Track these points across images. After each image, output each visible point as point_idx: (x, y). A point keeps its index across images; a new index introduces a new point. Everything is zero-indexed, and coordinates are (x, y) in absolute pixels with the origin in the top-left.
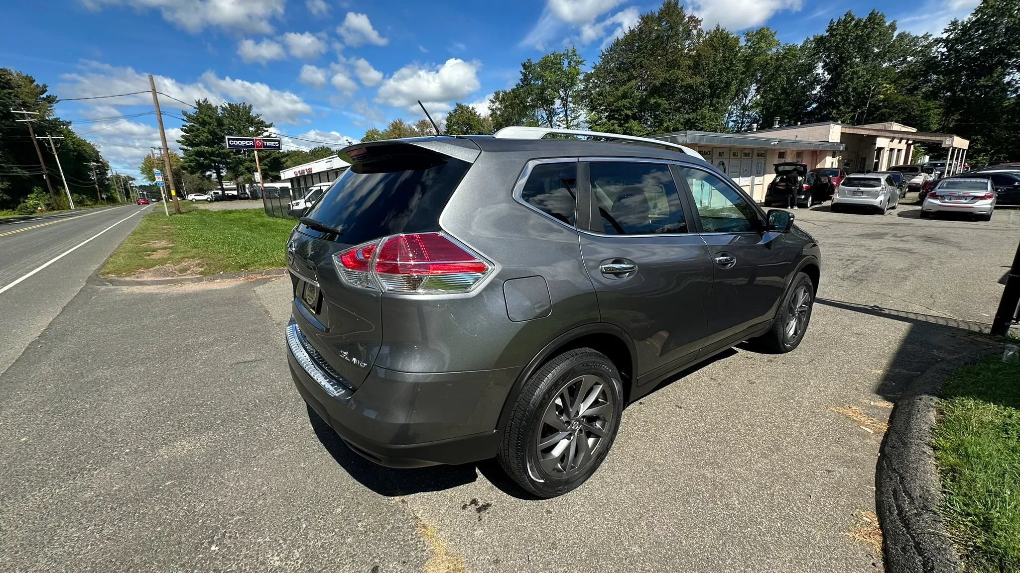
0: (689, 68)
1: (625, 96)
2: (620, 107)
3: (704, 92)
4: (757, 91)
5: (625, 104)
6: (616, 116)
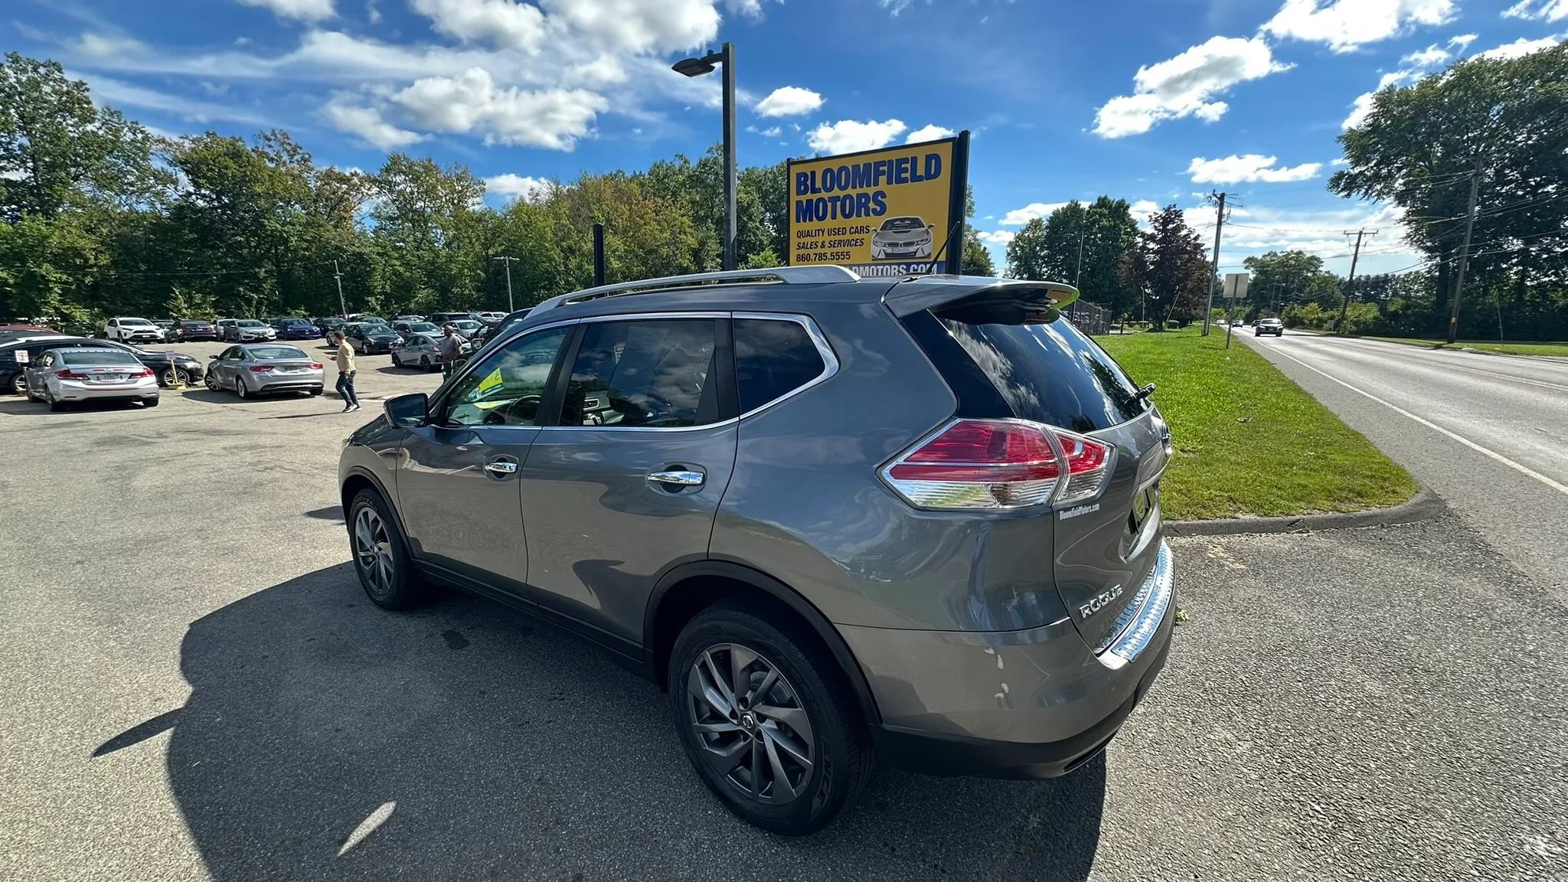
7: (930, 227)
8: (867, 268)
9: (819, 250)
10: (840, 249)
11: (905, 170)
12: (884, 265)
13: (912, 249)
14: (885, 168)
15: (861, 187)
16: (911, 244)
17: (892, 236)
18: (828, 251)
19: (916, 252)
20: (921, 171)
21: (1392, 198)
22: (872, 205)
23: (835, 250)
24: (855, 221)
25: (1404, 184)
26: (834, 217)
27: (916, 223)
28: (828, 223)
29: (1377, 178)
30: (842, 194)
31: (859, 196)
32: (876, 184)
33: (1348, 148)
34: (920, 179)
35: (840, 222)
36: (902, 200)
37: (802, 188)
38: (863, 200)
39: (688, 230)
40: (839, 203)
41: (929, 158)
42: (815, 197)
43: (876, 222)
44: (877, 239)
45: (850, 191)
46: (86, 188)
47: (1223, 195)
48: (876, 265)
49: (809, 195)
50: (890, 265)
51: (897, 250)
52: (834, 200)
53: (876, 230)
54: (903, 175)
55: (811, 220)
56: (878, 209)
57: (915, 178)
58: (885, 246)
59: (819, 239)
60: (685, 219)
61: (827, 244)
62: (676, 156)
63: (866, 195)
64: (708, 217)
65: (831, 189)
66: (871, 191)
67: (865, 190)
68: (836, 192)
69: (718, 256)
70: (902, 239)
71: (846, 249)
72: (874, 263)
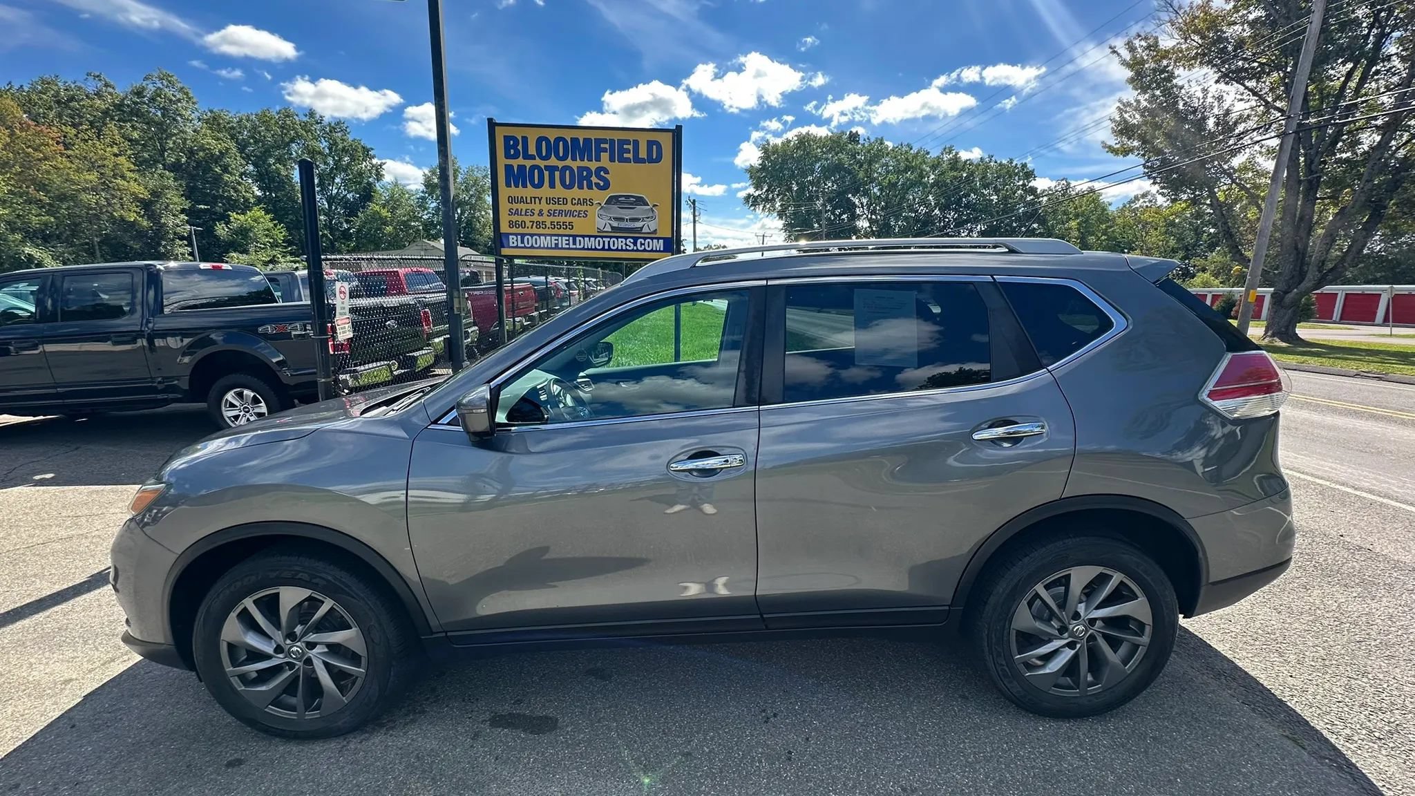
7: (655, 206)
8: (592, 239)
9: (536, 218)
10: (562, 219)
11: (628, 151)
12: (611, 237)
13: (639, 224)
14: (607, 146)
15: (582, 160)
16: (637, 220)
17: (617, 211)
18: (548, 220)
19: (642, 228)
20: (643, 154)
21: (776, 214)
22: (594, 179)
23: (556, 219)
24: (575, 193)
25: (780, 206)
26: (552, 185)
27: (640, 201)
28: (545, 191)
29: (767, 200)
30: (560, 164)
31: (580, 169)
32: (598, 159)
33: (751, 177)
34: (642, 161)
35: (562, 190)
36: (624, 178)
37: (512, 152)
38: (585, 173)
39: (129, 174)
40: (557, 174)
41: (650, 144)
42: (528, 163)
43: (601, 197)
44: (602, 212)
45: (569, 162)
47: (694, 201)
48: (602, 237)
49: (521, 161)
50: (617, 238)
51: (622, 225)
52: (552, 169)
53: (600, 204)
54: (626, 155)
55: (525, 186)
56: (602, 184)
57: (638, 160)
58: (610, 219)
59: (537, 207)
60: (122, 159)
61: (545, 212)
62: (89, 74)
63: (588, 169)
64: (156, 162)
65: (547, 158)
66: (593, 165)
67: (586, 163)
68: (553, 161)
69: (183, 211)
70: (627, 214)
71: (568, 219)
72: (601, 235)
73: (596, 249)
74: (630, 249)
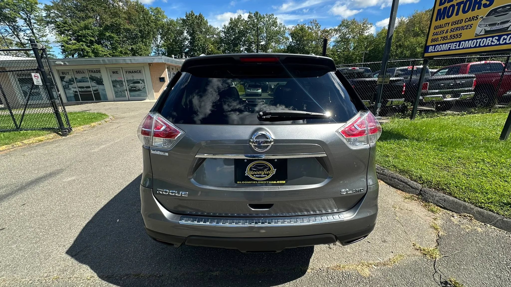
0: (126, 19)
1: (86, 28)
2: (85, 34)
3: (136, 34)
4: (161, 38)
5: (88, 33)
6: (83, 40)
8: (470, 41)
9: (444, 35)
10: (455, 33)
12: (483, 38)
13: (506, 25)
16: (507, 22)
17: (493, 19)
18: (450, 35)
19: (508, 27)
22: (484, 2)
23: (453, 34)
24: (470, 14)
26: (457, 14)
28: (454, 18)
35: (462, 16)
37: (443, 1)
40: (462, 6)
42: (449, 5)
43: (484, 12)
44: (483, 23)
46: (273, 44)
48: (477, 39)
49: (446, 4)
50: (487, 38)
51: (494, 28)
52: (460, 4)
53: (482, 17)
55: (444, 18)
56: (488, 3)
58: (486, 26)
59: (445, 29)
61: (449, 30)
70: (499, 20)
71: (458, 32)
72: (478, 37)
73: (471, 47)
74: (495, 44)
